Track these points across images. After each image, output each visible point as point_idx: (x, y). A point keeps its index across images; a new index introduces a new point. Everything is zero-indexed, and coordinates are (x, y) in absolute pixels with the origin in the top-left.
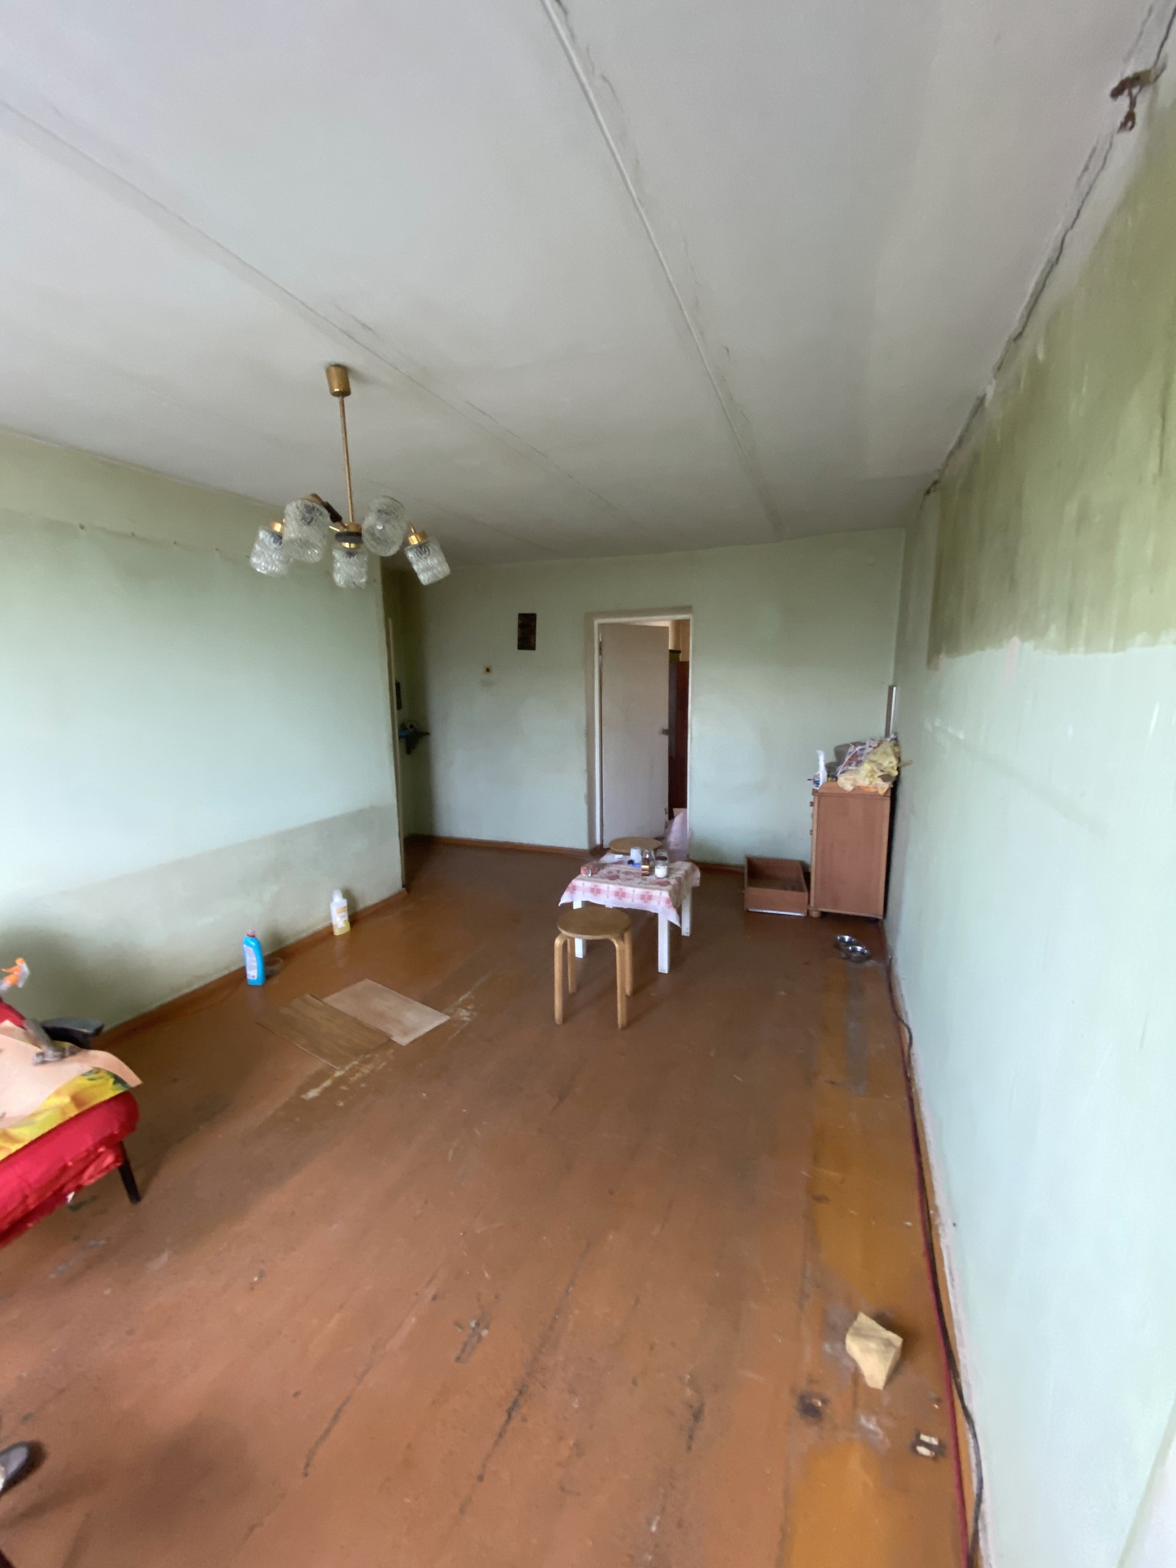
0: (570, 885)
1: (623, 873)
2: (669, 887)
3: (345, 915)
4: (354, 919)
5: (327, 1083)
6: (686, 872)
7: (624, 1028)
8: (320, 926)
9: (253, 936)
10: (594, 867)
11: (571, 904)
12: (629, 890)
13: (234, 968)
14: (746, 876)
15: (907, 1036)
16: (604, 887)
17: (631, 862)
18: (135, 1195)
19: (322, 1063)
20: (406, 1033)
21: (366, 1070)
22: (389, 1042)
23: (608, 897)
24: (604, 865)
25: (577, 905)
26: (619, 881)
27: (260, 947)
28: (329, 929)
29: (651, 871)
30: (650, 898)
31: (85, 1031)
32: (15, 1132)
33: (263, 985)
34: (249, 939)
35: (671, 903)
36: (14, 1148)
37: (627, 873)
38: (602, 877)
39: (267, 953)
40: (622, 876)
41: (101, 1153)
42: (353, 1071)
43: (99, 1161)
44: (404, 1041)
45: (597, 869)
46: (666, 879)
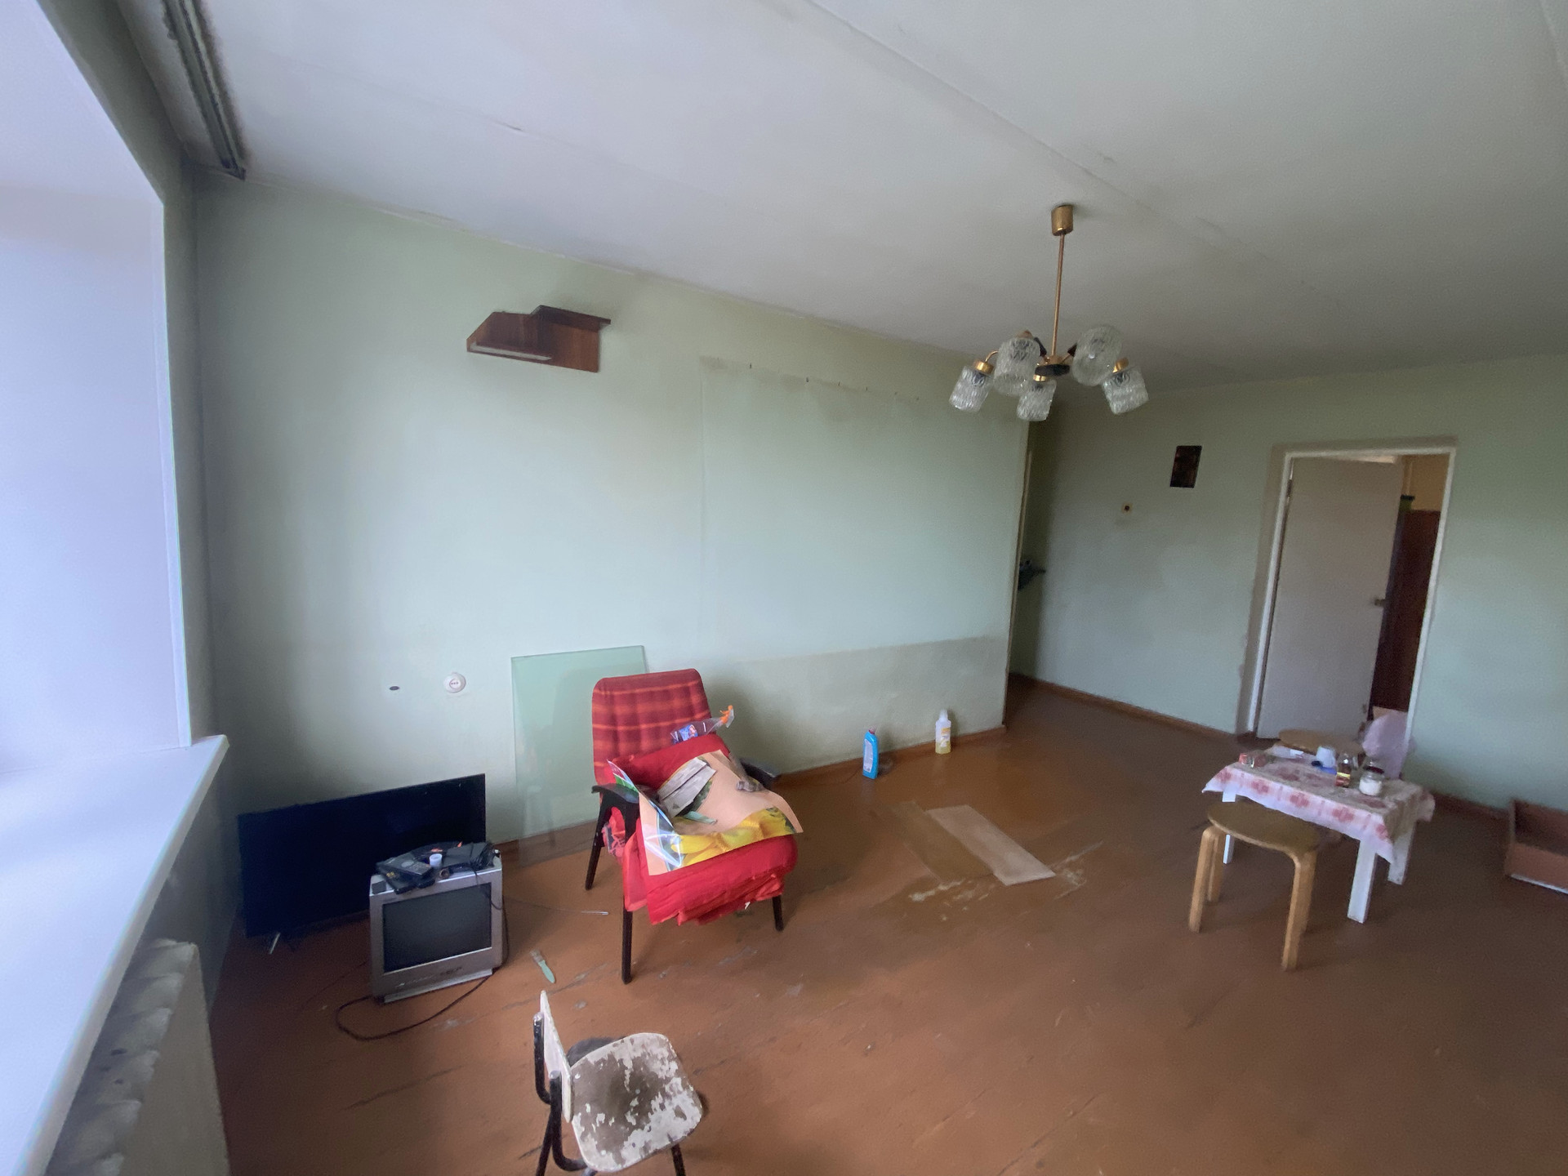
0: (1222, 772)
1: (1304, 775)
2: (1385, 811)
3: (948, 735)
4: (955, 742)
5: (931, 893)
6: (1413, 797)
7: (1290, 970)
8: (924, 741)
9: (873, 733)
10: (1260, 758)
11: (1219, 795)
12: (1316, 799)
13: (853, 757)
14: (1512, 825)
16: (1274, 785)
17: (1317, 764)
18: (779, 924)
19: (926, 872)
20: (1008, 873)
21: (970, 894)
22: (990, 876)
23: (1279, 799)
24: (1273, 759)
25: (1229, 797)
26: (1298, 783)
27: (878, 744)
28: (933, 744)
29: (1353, 783)
30: (1350, 817)
31: (771, 774)
32: (726, 838)
33: (875, 780)
34: (870, 735)
35: (1385, 833)
36: (725, 850)
37: (1310, 776)
38: (1270, 771)
39: (881, 751)
40: (1303, 778)
41: (772, 879)
42: (955, 891)
43: (769, 884)
44: (1008, 881)
45: (1262, 762)
46: (1379, 799)
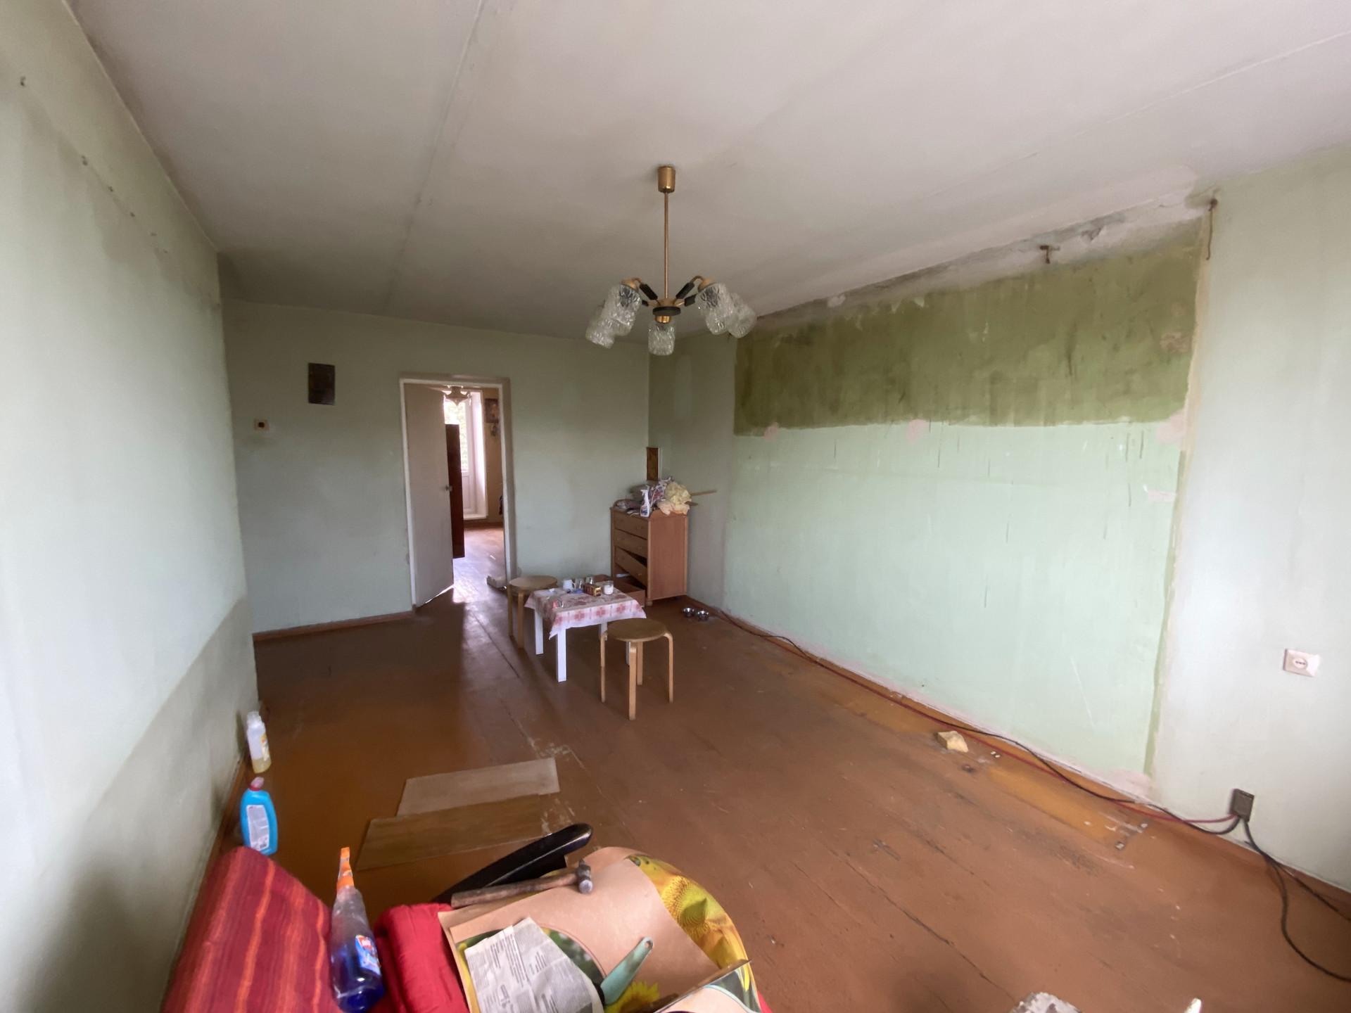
3: (267, 743)
15: (787, 642)
17: (569, 591)
22: (544, 798)
26: (589, 604)
30: (624, 608)
40: (583, 601)
44: (554, 789)
